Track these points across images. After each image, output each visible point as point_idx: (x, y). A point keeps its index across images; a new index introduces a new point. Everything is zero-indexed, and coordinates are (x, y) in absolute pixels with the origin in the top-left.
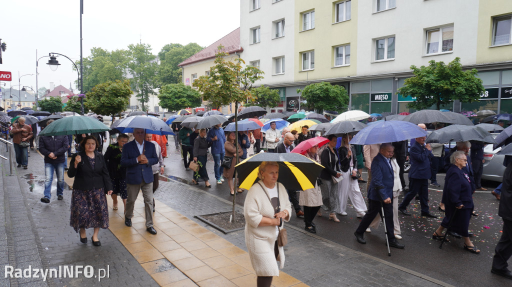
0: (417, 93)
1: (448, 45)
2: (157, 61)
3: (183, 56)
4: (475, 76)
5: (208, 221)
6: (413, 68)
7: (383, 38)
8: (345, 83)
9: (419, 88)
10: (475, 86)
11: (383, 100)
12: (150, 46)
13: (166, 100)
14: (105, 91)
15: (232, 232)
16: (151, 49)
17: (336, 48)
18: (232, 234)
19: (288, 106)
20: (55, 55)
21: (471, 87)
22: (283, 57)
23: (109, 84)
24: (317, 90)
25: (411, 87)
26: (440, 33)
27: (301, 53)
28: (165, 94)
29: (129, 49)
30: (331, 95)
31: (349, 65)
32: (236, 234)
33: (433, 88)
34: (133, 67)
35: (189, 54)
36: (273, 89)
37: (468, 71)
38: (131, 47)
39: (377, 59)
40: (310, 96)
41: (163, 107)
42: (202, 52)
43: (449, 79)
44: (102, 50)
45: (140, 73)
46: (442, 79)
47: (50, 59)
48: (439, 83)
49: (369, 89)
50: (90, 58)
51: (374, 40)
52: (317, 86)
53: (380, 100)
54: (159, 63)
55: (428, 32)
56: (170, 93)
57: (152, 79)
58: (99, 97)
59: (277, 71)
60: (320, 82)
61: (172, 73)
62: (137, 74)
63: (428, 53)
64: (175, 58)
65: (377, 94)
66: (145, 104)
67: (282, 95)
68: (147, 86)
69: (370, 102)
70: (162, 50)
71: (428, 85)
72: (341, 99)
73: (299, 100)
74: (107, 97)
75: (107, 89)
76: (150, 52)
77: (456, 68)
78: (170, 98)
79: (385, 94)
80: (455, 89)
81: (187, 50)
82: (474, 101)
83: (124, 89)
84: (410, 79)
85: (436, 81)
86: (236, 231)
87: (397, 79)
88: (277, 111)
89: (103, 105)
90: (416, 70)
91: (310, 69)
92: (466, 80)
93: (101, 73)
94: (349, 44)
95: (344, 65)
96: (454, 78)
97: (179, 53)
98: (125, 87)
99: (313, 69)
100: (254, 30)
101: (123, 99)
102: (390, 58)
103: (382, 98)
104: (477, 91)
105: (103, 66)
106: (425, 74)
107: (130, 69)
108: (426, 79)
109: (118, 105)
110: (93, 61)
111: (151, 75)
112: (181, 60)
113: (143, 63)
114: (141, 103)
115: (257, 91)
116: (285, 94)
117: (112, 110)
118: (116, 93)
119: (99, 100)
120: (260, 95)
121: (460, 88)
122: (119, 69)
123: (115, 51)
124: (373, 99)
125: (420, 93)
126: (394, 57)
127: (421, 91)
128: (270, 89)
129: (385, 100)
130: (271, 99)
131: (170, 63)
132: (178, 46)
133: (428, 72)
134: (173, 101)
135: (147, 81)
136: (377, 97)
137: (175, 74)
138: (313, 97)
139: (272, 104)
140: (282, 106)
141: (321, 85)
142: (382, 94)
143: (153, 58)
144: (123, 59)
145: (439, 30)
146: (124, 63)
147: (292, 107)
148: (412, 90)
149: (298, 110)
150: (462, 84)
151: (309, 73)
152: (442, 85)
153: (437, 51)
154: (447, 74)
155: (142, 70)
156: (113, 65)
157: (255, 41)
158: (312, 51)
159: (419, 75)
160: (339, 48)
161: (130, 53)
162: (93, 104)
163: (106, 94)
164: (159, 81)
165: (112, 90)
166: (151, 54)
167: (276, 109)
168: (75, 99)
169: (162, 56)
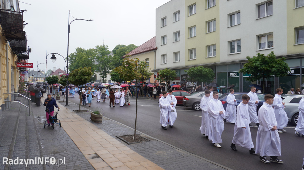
0: (250, 72)
1: (271, 44)
2: (111, 55)
3: (126, 51)
4: (284, 61)
5: (122, 139)
6: (248, 58)
7: (234, 41)
8: (213, 67)
9: (251, 69)
10: (283, 67)
11: (234, 76)
12: (108, 47)
13: (114, 77)
14: (78, 73)
15: (132, 143)
16: (108, 48)
17: (208, 47)
18: (132, 145)
19: (182, 80)
20: (55, 55)
21: (281, 68)
22: (179, 52)
23: (81, 69)
24: (196, 70)
25: (247, 69)
26: (266, 37)
27: (189, 50)
28: (114, 73)
29: (96, 48)
30: (203, 73)
31: (215, 56)
32: (134, 145)
33: (259, 69)
34: (98, 58)
35: (129, 51)
36: (172, 70)
37: (280, 59)
38: (97, 47)
39: (232, 52)
40: (191, 74)
41: (113, 81)
42: (136, 50)
43: (268, 64)
44: (82, 49)
45: (102, 61)
46: (264, 64)
47: (52, 56)
48: (262, 66)
49: (226, 70)
50: (75, 54)
51: (229, 42)
52: (195, 69)
53: (233, 76)
54: (113, 56)
55: (259, 37)
56: (116, 73)
57: (108, 65)
58: (75, 76)
59: (176, 60)
60: (197, 66)
61: (120, 61)
62: (100, 62)
63: (260, 49)
64: (122, 53)
65: (231, 73)
66: (105, 79)
67: (178, 74)
68: (105, 69)
69: (228, 77)
70: (115, 48)
71: (256, 68)
72: (209, 75)
73: (188, 76)
74: (79, 76)
75: (79, 72)
76: (108, 49)
77: (271, 57)
78: (116, 76)
79: (236, 72)
80: (271, 69)
81: (128, 48)
82: (284, 76)
83: (88, 72)
84: (246, 64)
85: (261, 65)
86: (135, 143)
87: (242, 64)
88: (176, 83)
89: (77, 80)
90: (249, 59)
91: (194, 59)
92: (278, 64)
93: (80, 61)
94: (215, 45)
95: (213, 56)
96: (271, 63)
97: (124, 50)
98: (88, 70)
99: (195, 59)
100: (163, 38)
101: (87, 77)
102: (239, 52)
103: (234, 75)
104: (284, 70)
105: (82, 58)
106: (254, 61)
107: (96, 59)
108: (254, 64)
109: (84, 80)
110: (76, 55)
111: (108, 63)
112: (124, 54)
113: (104, 56)
114: (103, 78)
115: (163, 72)
116: (180, 73)
117: (81, 83)
118: (84, 74)
119: (75, 77)
120: (165, 74)
121: (274, 69)
122: (90, 59)
123: (88, 49)
124: (229, 75)
125: (252, 72)
126: (240, 51)
127: (252, 71)
128: (171, 70)
129: (235, 76)
130: (171, 76)
131: (119, 56)
132: (123, 46)
133: (257, 60)
134: (118, 77)
135: (106, 66)
136: (231, 74)
137: (121, 62)
138: (193, 74)
139: (171, 78)
140: (179, 79)
141: (198, 68)
142: (234, 72)
143: (109, 53)
144: (93, 53)
145: (265, 36)
146: (93, 56)
147: (185, 80)
148: (247, 70)
149: (187, 82)
150: (276, 66)
151: (193, 61)
152: (264, 67)
153: (265, 48)
154: (266, 61)
155: (103, 60)
156: (87, 57)
157: (164, 44)
158: (195, 49)
159: (252, 61)
160: (210, 47)
161: (97, 50)
162: (72, 80)
163: (79, 74)
164: (112, 66)
165: (81, 72)
166: (108, 50)
167: (176, 82)
168: (63, 77)
169: (114, 51)
